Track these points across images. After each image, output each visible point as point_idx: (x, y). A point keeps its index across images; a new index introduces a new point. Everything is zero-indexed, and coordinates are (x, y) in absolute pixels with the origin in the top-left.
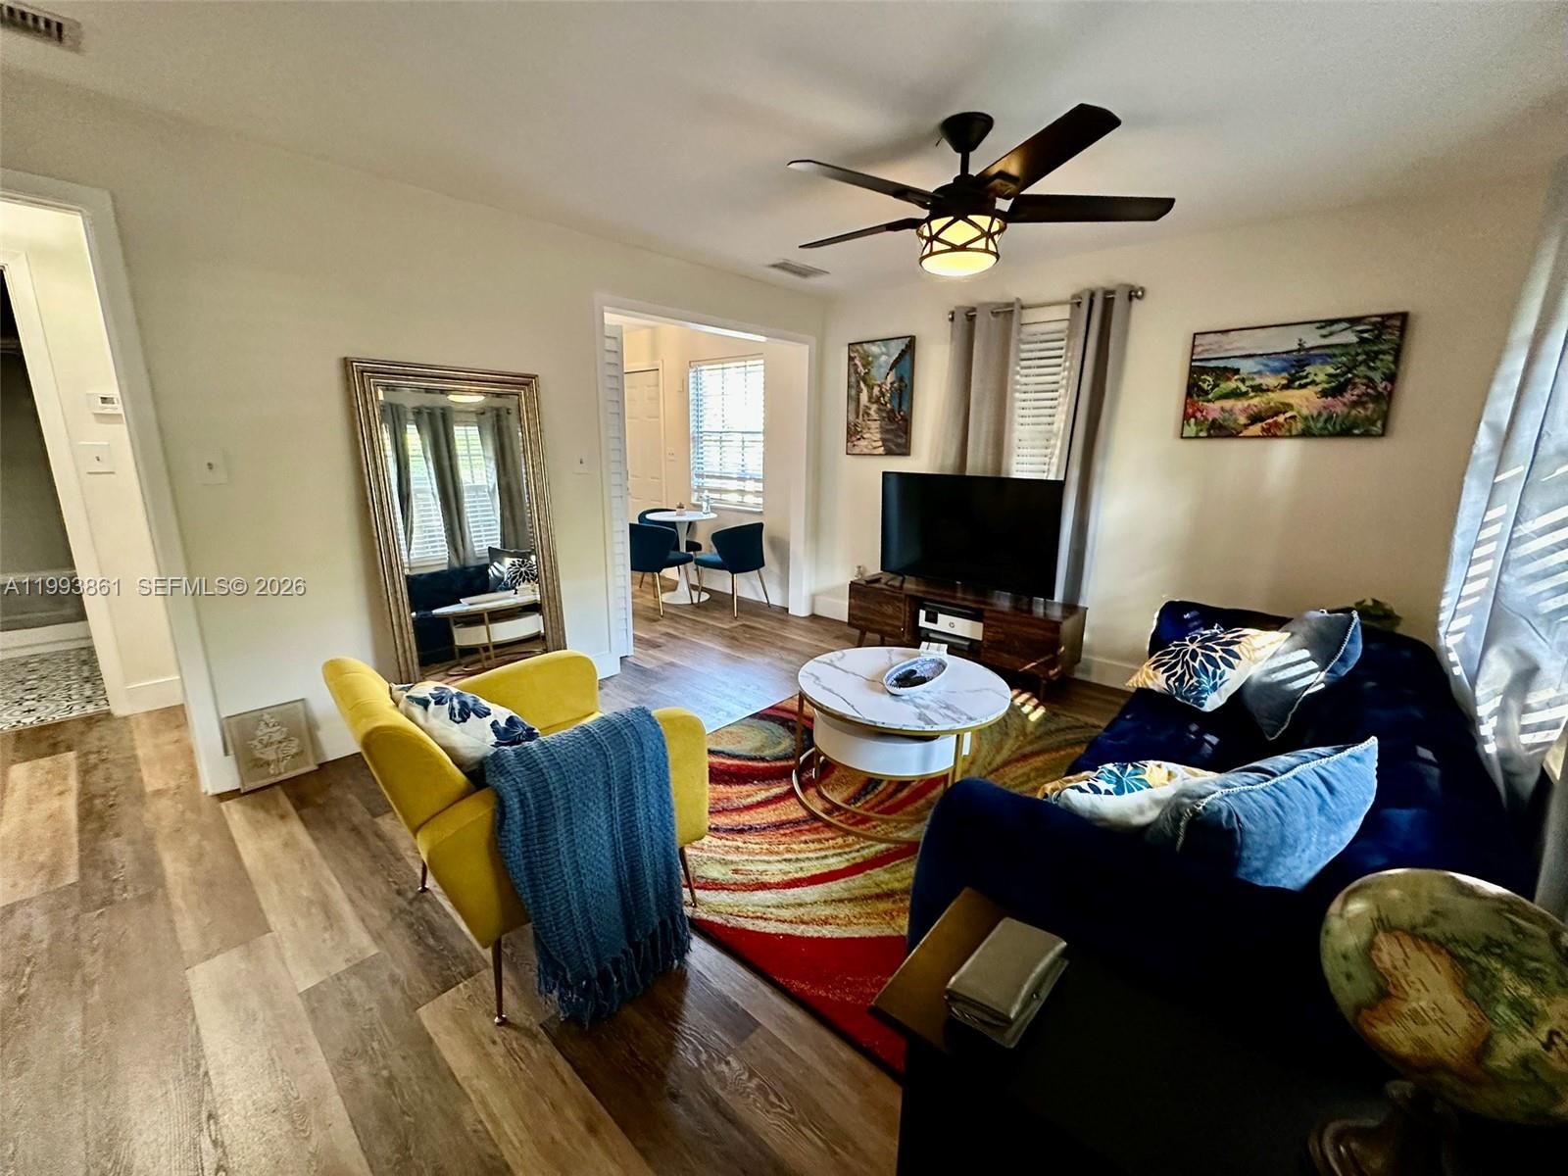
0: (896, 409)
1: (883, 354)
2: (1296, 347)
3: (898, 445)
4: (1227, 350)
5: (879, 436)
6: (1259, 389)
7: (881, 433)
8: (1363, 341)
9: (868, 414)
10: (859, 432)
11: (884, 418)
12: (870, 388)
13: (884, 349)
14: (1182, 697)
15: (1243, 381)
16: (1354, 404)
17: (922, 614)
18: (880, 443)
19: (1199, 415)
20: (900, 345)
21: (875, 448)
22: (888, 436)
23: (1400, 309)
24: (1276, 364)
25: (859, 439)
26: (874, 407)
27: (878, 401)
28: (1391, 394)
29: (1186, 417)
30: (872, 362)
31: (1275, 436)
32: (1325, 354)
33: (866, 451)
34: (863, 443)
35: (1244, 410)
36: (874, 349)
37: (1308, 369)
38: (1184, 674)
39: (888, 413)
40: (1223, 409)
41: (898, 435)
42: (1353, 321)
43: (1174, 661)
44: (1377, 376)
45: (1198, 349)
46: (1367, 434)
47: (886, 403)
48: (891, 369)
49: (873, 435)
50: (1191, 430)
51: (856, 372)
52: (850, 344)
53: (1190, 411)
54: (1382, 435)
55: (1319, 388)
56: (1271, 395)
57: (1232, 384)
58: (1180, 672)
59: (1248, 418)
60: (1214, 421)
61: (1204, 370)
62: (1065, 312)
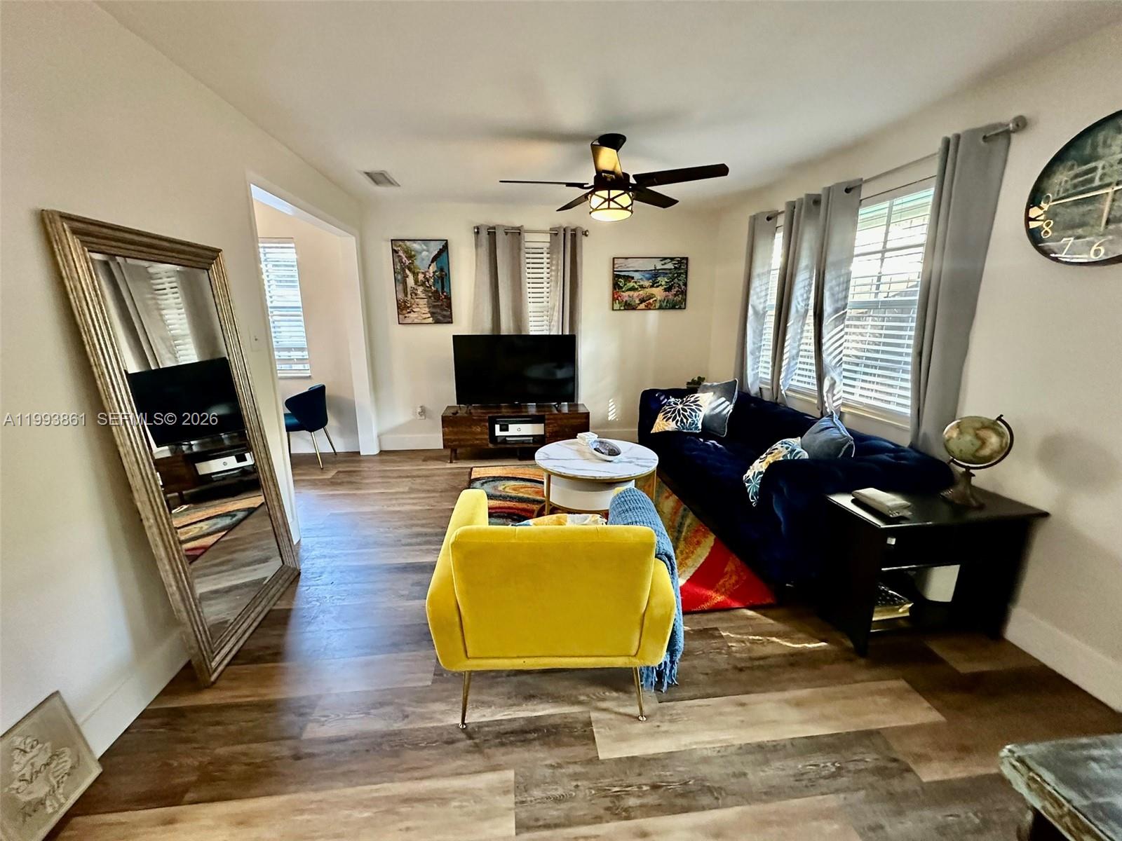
0: (440, 290)
1: (424, 250)
2: (654, 268)
3: (444, 316)
4: (628, 267)
5: (427, 310)
6: (642, 287)
7: (429, 307)
8: (675, 268)
9: (416, 294)
10: (408, 307)
11: (430, 297)
12: (415, 274)
13: (425, 247)
14: (687, 429)
15: (636, 282)
16: (675, 295)
17: (497, 427)
18: (429, 315)
19: (619, 298)
20: (439, 246)
21: (425, 319)
22: (434, 310)
23: (686, 256)
24: (647, 276)
25: (410, 312)
26: (420, 289)
27: (423, 284)
28: (686, 291)
29: (614, 299)
30: (414, 256)
31: (650, 309)
32: (664, 272)
33: (416, 321)
34: (412, 315)
35: (638, 296)
36: (416, 246)
37: (659, 279)
38: (682, 419)
39: (432, 293)
40: (629, 296)
41: (442, 310)
42: (672, 259)
43: (673, 415)
44: (681, 283)
45: (616, 266)
46: (680, 308)
47: (431, 286)
48: (432, 262)
49: (422, 308)
50: (617, 306)
51: (401, 261)
52: (392, 240)
53: (616, 296)
54: (685, 308)
55: (663, 288)
56: (647, 290)
57: (631, 284)
58: (680, 419)
59: (640, 300)
60: (626, 301)
61: (619, 276)
62: (547, 238)
